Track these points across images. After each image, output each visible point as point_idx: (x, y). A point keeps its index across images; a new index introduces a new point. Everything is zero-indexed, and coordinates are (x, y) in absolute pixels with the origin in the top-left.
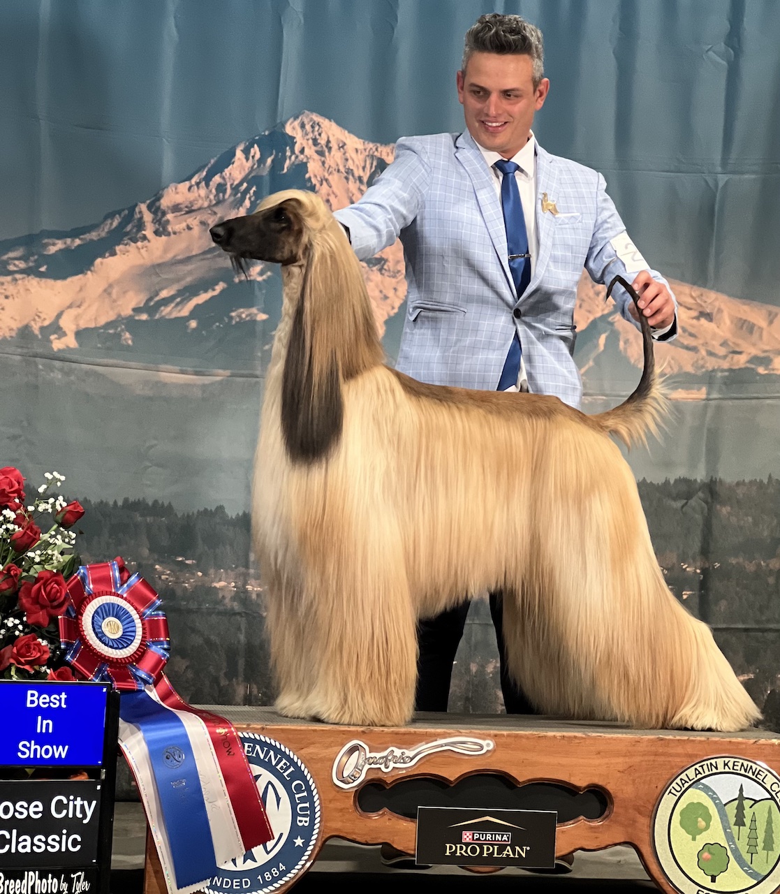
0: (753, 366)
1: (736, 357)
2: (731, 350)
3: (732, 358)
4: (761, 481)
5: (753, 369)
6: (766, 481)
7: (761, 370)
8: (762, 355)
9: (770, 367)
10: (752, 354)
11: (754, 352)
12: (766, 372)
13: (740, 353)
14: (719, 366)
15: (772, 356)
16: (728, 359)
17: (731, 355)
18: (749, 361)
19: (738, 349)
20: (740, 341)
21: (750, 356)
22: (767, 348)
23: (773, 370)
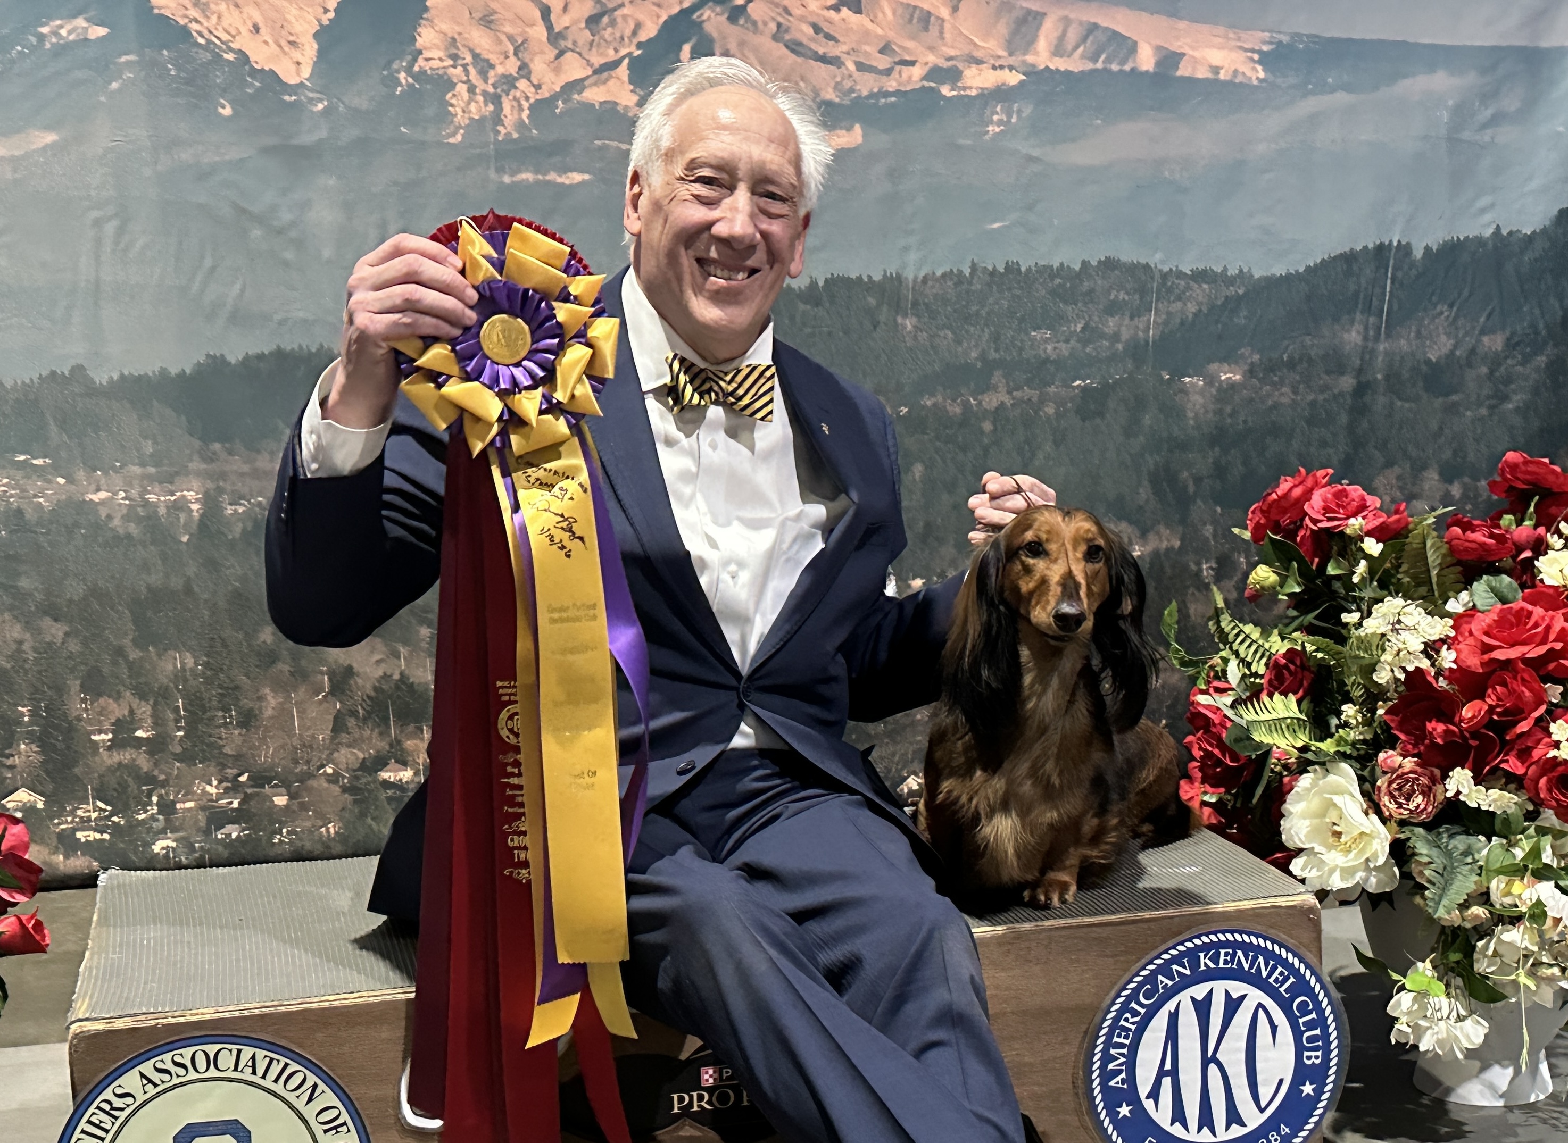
0: (933, 85)
1: (906, 71)
2: (897, 59)
3: (900, 73)
4: (960, 272)
5: (931, 88)
6: (967, 272)
7: (946, 91)
8: (946, 64)
9: (959, 84)
10: (930, 65)
11: (932, 59)
12: (954, 93)
13: (912, 63)
14: (881, 88)
15: (960, 66)
16: (895, 74)
17: (898, 68)
18: (925, 78)
19: (907, 58)
20: (910, 44)
21: (927, 68)
22: (952, 53)
23: (964, 88)
